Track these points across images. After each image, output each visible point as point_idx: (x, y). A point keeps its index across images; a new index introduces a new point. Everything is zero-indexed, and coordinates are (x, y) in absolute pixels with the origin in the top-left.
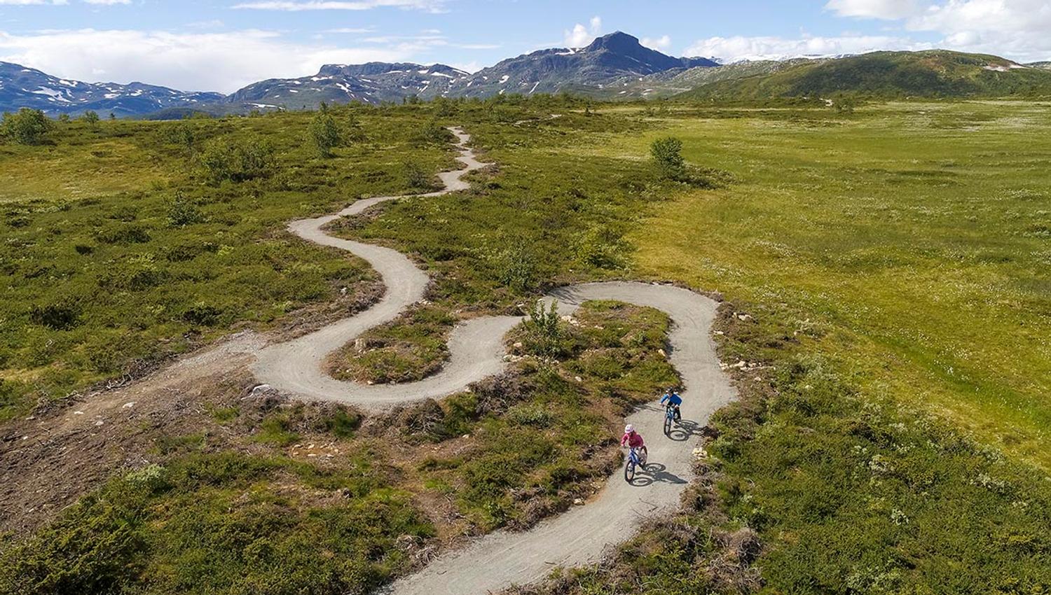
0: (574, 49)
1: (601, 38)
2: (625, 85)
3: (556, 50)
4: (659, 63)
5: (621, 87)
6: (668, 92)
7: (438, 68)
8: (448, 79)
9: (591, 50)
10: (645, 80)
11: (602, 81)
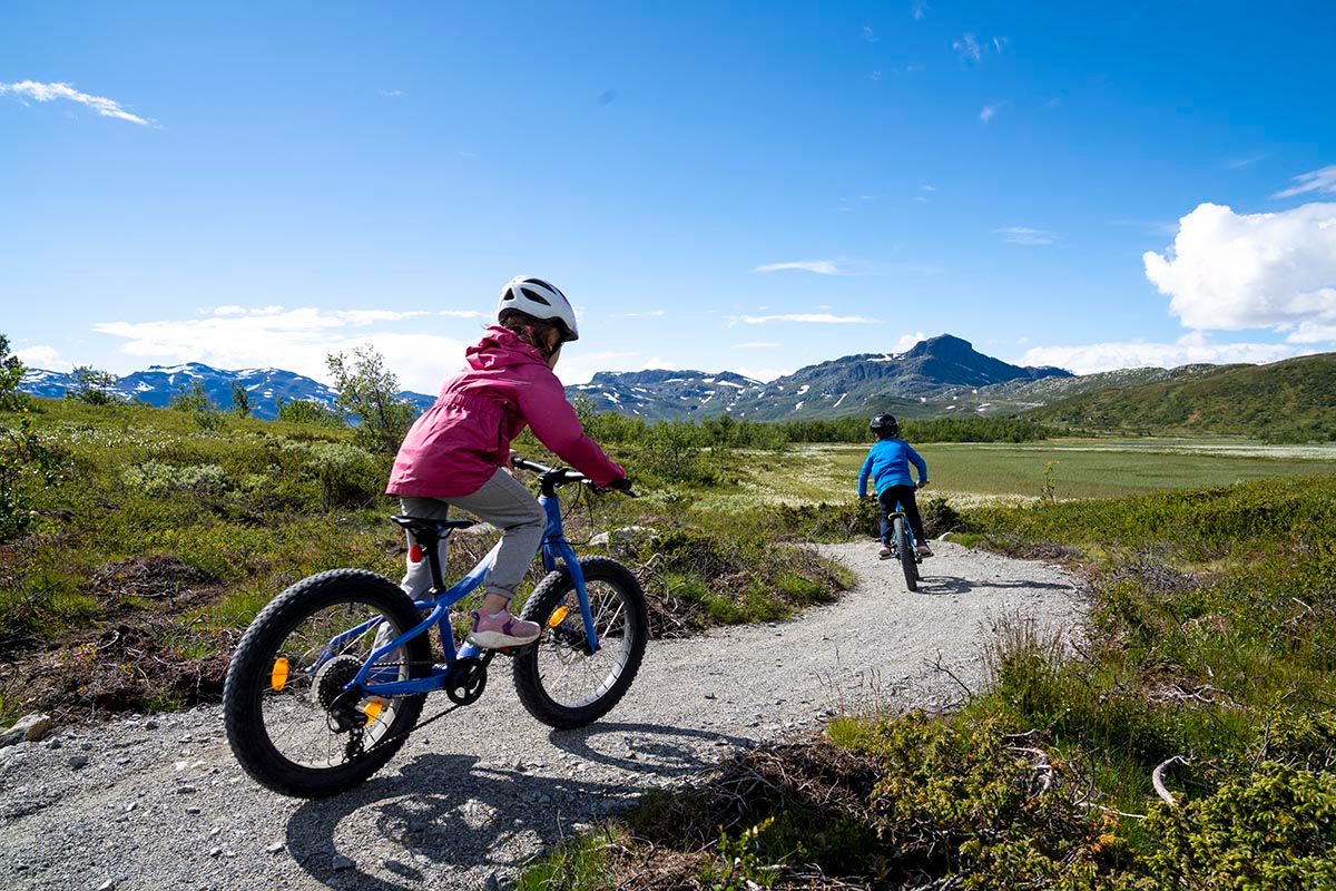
0: (891, 355)
1: (924, 342)
2: (955, 398)
3: (868, 356)
4: (999, 372)
5: (950, 401)
6: (1012, 407)
7: (726, 376)
8: (736, 389)
9: (912, 356)
10: (980, 394)
11: (926, 394)
